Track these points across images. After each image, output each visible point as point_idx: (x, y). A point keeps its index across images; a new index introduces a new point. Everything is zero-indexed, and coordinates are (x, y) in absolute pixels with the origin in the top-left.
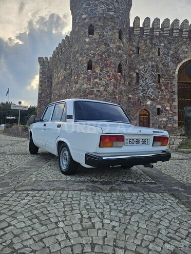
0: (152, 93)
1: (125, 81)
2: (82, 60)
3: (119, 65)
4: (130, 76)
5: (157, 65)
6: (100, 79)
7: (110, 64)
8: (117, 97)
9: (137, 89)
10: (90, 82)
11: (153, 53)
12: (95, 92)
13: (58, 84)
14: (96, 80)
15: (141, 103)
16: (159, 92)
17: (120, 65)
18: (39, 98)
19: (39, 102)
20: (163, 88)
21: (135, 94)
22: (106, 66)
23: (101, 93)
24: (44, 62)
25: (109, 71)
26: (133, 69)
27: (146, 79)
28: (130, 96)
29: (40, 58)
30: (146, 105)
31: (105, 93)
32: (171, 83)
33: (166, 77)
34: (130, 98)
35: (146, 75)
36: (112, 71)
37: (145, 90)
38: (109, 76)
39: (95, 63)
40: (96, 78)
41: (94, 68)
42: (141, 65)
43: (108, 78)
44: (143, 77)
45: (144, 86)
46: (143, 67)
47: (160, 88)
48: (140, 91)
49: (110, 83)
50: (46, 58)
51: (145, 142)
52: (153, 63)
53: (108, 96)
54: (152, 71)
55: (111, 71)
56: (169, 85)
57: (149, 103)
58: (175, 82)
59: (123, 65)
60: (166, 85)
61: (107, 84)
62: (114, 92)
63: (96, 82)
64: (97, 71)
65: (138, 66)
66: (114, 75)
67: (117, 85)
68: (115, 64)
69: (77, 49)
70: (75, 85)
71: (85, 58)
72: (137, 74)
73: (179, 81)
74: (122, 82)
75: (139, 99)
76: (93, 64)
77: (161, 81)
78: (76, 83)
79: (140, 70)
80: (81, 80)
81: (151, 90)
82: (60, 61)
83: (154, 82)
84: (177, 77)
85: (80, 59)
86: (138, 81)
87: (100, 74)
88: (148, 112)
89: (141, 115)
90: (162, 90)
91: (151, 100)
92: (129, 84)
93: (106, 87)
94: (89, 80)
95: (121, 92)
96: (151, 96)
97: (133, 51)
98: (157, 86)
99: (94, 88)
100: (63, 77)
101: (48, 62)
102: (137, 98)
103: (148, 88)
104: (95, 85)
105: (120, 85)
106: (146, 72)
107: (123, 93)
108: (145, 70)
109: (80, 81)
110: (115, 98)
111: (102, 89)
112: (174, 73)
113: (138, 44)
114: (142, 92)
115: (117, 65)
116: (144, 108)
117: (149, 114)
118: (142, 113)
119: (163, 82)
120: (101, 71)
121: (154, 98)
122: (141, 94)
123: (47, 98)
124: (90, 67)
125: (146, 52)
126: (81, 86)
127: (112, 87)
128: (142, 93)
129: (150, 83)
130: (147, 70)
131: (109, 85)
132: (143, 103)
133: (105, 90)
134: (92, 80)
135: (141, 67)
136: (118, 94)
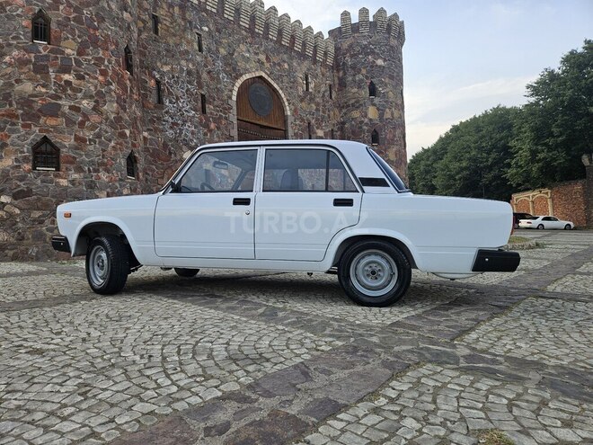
0: (193, 133)
1: (139, 96)
3: (125, 50)
4: (143, 84)
5: (198, 73)
6: (80, 77)
7: (106, 42)
8: (128, 132)
9: (159, 119)
10: (46, 79)
11: (188, 42)
12: (66, 109)
14: (66, 77)
15: (170, 153)
16: (205, 134)
17: (127, 50)
20: (212, 126)
22: (95, 42)
23: (86, 117)
25: (102, 59)
26: (147, 68)
27: (178, 99)
28: (146, 134)
30: (182, 160)
31: (95, 118)
32: (226, 118)
33: (215, 103)
34: (145, 140)
35: (178, 91)
36: (112, 63)
37: (177, 124)
38: (104, 73)
39: (63, 25)
40: (66, 70)
41: (58, 39)
42: (166, 64)
43: (101, 78)
44: (170, 93)
45: (175, 115)
46: (168, 68)
47: (207, 126)
48: (167, 126)
49: (109, 93)
52: (190, 66)
53: (104, 127)
54: (189, 82)
55: (110, 62)
56: (223, 122)
57: (188, 155)
58: (233, 117)
59: (134, 53)
60: (218, 120)
61: (100, 95)
62: (119, 119)
63: (68, 83)
64: (68, 51)
65: (159, 64)
66: (114, 70)
67: (125, 101)
68: (117, 45)
71: (19, 1)
72: (158, 83)
73: (240, 118)
74: (134, 96)
75: (165, 146)
76: (53, 26)
77: (207, 110)
79: (163, 74)
81: (189, 127)
83: (195, 110)
84: (235, 108)
86: (160, 101)
87: (78, 62)
90: (210, 131)
91: (192, 149)
93: (96, 101)
94: (41, 70)
95: (133, 124)
96: (192, 140)
97: (144, 21)
98: (201, 120)
99: (60, 98)
102: (161, 140)
103: (185, 122)
104: (64, 91)
105: (131, 104)
106: (176, 82)
108: (173, 77)
110: (123, 135)
111: (86, 104)
112: (230, 98)
113: (155, 10)
114: (171, 128)
115: (123, 48)
119: (211, 113)
120: (79, 54)
121: (197, 145)
122: (170, 133)
124: (40, 29)
125: (175, 36)
126: (10, 85)
127: (115, 105)
128: (171, 131)
129: (186, 111)
130: (178, 78)
131: (107, 98)
132: (175, 155)
133: (94, 109)
134: (53, 75)
135: (166, 69)
136: (129, 125)
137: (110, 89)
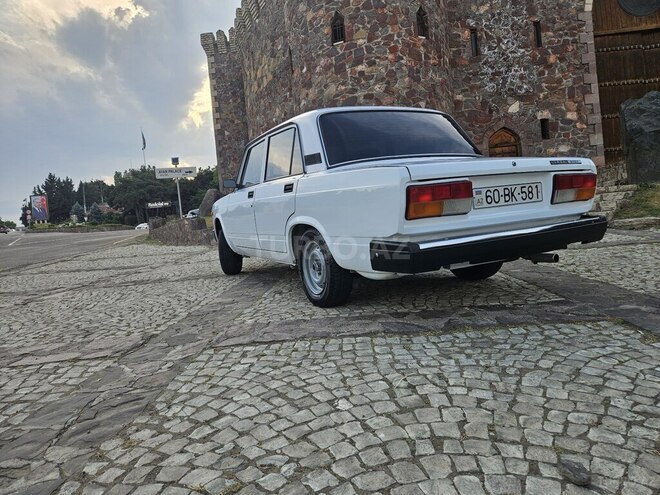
0: (522, 77)
1: (440, 57)
2: (314, 18)
3: (418, 14)
4: (453, 41)
6: (371, 64)
7: (394, 16)
8: (423, 104)
9: (475, 74)
10: (345, 75)
12: (362, 100)
13: (260, 97)
14: (360, 68)
15: (491, 111)
16: (541, 73)
17: (421, 14)
18: (219, 143)
19: (220, 154)
20: (552, 59)
21: (472, 88)
22: (383, 22)
23: (379, 101)
24: (215, 45)
25: (392, 36)
26: (459, 19)
27: (500, 40)
28: (459, 97)
29: (205, 37)
30: (509, 117)
31: (387, 100)
32: (575, 42)
33: (557, 26)
34: (458, 103)
35: (500, 30)
36: (400, 34)
37: (499, 73)
38: (393, 50)
39: (353, 18)
40: (358, 62)
41: (351, 33)
42: (483, 4)
43: (391, 57)
44: (489, 37)
45: (496, 62)
46: (486, 7)
47: (544, 62)
48: (487, 79)
49: (400, 68)
50: (220, 33)
51: (529, 194)
54: (516, 14)
55: (399, 36)
56: (570, 48)
57: (514, 108)
58: (587, 36)
59: (431, 12)
60: (560, 50)
61: (391, 74)
62: (411, 92)
63: (362, 73)
64: (360, 42)
65: (474, 8)
66: (406, 45)
67: (418, 71)
68: (407, 13)
70: (305, 91)
71: (321, 12)
72: (473, 31)
73: (600, 33)
74: (432, 62)
75: (484, 103)
76: (347, 23)
77: (544, 40)
78: (308, 85)
79: (478, 19)
80: (320, 74)
81: (517, 71)
82: (258, 34)
83: (525, 46)
84: (590, 22)
85: (310, 16)
86: (477, 52)
87: (369, 49)
88: (515, 135)
89: (496, 146)
90: (549, 66)
91: (521, 98)
92: (453, 63)
93: (388, 83)
94: (340, 69)
95: (432, 91)
96: (520, 88)
98: (534, 57)
99: (356, 90)
100: (270, 77)
101: (227, 44)
102: (479, 98)
103: (509, 67)
104: (359, 81)
105: (427, 71)
106: (497, 21)
107: (438, 90)
108: (493, 15)
109: (317, 79)
111: (378, 88)
112: (581, 10)
114: (491, 80)
115: (413, 14)
116: (502, 124)
117: (518, 139)
118: (497, 141)
119: (550, 42)
120: (369, 40)
121: (527, 91)
122: (490, 87)
123: (237, 140)
124: (338, 32)
126: (322, 92)
127: (407, 79)
128: (492, 84)
129: (511, 52)
130: (499, 14)
131: (398, 75)
132: (498, 111)
133: (387, 91)
134: (349, 71)
135: (482, 10)
136: (425, 96)
137: (402, 65)
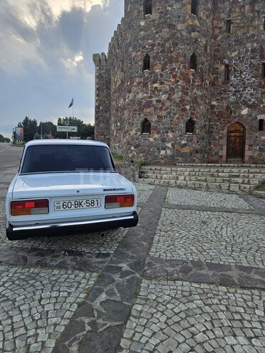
0: (251, 94)
1: (202, 81)
2: (136, 56)
3: (192, 56)
4: (215, 71)
5: (261, 47)
6: (162, 83)
7: (177, 58)
8: (188, 107)
9: (225, 91)
10: (147, 89)
11: (255, 28)
12: (154, 103)
13: (115, 92)
14: (155, 85)
15: (231, 112)
18: (96, 113)
21: (222, 98)
22: (171, 60)
23: (163, 104)
24: (100, 61)
25: (174, 69)
26: (219, 59)
27: (241, 72)
28: (214, 103)
29: (95, 56)
30: (240, 116)
31: (168, 104)
34: (213, 107)
35: (242, 67)
36: (179, 67)
37: (238, 91)
38: (174, 77)
39: (154, 57)
40: (155, 82)
41: (153, 66)
42: (234, 51)
43: (173, 80)
44: (235, 70)
45: (238, 85)
46: (236, 53)
48: (231, 94)
49: (177, 87)
50: (103, 54)
51: (92, 204)
52: (255, 45)
53: (173, 107)
54: (252, 58)
57: (245, 111)
59: (200, 56)
61: (172, 89)
62: (182, 100)
63: (156, 88)
64: (157, 71)
65: (228, 53)
66: (181, 73)
67: (187, 89)
68: (185, 56)
69: (129, 40)
70: (128, 94)
71: (139, 53)
72: (227, 66)
74: (196, 84)
75: (228, 108)
76: (151, 60)
78: (130, 91)
79: (230, 59)
80: (135, 86)
81: (249, 90)
82: (117, 58)
83: (256, 77)
85: (134, 54)
86: (227, 79)
87: (161, 75)
88: (244, 127)
89: (232, 132)
91: (249, 106)
92: (212, 84)
93: (170, 94)
94: (145, 85)
95: (195, 100)
96: (250, 100)
97: (220, 28)
98: (260, 83)
99: (152, 97)
100: (120, 82)
101: (106, 60)
102: (225, 104)
103: (245, 88)
104: (154, 92)
105: (193, 89)
106: (241, 62)
107: (199, 100)
108: (239, 58)
109: (134, 89)
110: (184, 110)
111: (164, 97)
113: (229, 16)
114: (234, 95)
115: (189, 57)
116: (236, 120)
117: (245, 129)
118: (232, 129)
120: (162, 70)
121: (254, 103)
122: (232, 99)
123: (106, 112)
124: (147, 65)
125: (243, 27)
126: (135, 96)
127: (180, 93)
128: (234, 97)
129: (247, 80)
130: (243, 57)
131: (176, 91)
132: (235, 113)
133: (168, 99)
134: (149, 86)
135: (234, 54)
136: (190, 103)
137: (178, 85)
